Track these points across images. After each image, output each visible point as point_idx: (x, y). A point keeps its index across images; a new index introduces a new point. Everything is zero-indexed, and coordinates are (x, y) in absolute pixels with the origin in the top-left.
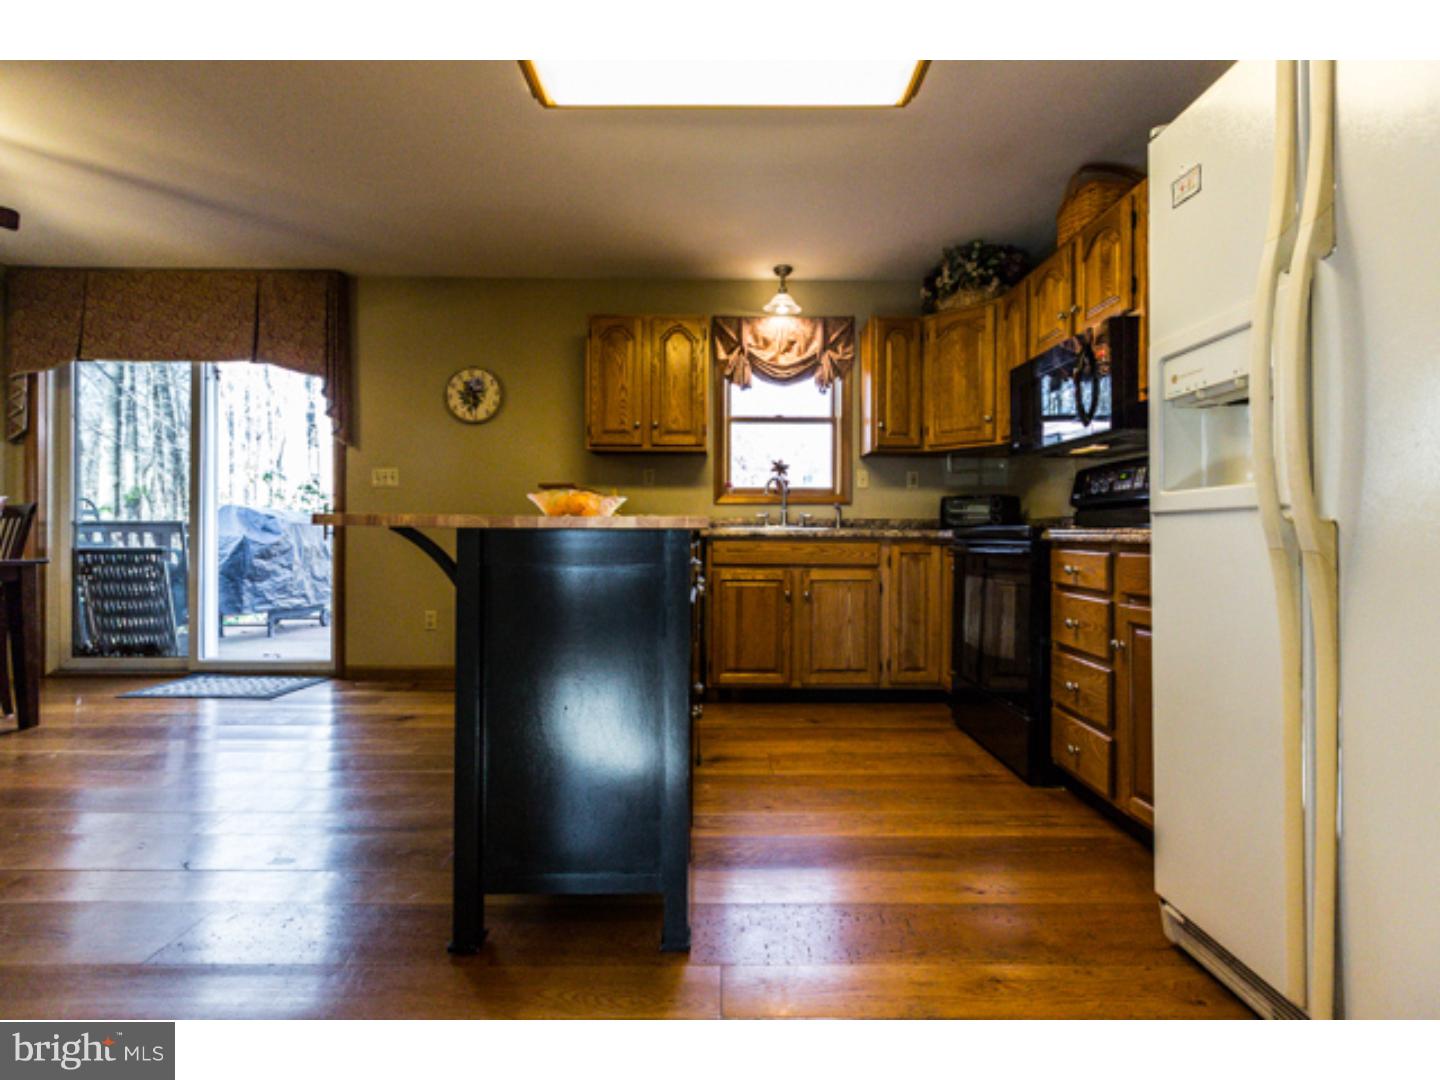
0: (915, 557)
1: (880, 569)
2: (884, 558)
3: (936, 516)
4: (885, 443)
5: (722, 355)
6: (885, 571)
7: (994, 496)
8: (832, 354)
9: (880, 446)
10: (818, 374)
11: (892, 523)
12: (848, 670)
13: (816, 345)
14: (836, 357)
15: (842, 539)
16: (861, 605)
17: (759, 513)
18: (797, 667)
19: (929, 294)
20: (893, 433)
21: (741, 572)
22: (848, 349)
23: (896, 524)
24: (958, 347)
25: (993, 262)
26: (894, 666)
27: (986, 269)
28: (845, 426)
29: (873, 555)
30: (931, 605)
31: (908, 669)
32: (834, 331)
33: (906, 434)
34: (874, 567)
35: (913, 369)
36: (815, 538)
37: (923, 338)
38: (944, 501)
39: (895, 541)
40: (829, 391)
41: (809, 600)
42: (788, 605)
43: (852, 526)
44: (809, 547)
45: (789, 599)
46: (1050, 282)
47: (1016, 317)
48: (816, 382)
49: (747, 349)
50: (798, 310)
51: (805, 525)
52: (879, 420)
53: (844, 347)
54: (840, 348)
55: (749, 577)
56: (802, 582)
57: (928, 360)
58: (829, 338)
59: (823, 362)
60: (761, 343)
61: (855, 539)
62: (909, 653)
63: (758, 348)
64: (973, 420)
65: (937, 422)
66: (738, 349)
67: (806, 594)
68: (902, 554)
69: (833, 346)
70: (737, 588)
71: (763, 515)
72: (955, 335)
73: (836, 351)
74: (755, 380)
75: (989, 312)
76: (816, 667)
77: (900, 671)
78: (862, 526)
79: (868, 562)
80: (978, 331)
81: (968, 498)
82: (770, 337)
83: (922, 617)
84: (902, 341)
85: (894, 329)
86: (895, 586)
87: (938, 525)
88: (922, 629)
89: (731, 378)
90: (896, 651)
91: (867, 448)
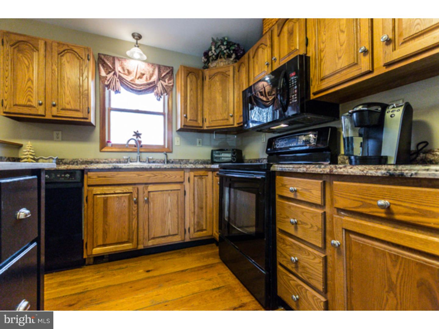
0: (201, 177)
1: (184, 184)
2: (187, 178)
3: (209, 158)
4: (187, 124)
5: (103, 74)
6: (186, 183)
7: (233, 150)
8: (163, 82)
9: (184, 126)
10: (155, 91)
11: (190, 161)
12: (169, 235)
13: (155, 78)
14: (164, 84)
15: (165, 169)
16: (175, 202)
17: (125, 156)
18: (141, 238)
19: (206, 60)
20: (190, 120)
21: (106, 189)
22: (170, 82)
23: (193, 162)
24: (218, 83)
25: (233, 48)
26: (192, 230)
27: (230, 50)
28: (169, 116)
29: (181, 177)
30: (208, 199)
31: (198, 231)
32: (164, 72)
33: (196, 121)
34: (181, 183)
35: (199, 92)
36: (151, 169)
37: (203, 79)
38: (212, 151)
39: (192, 170)
40: (162, 100)
41: (147, 201)
42: (136, 205)
43: (172, 162)
44: (147, 174)
45: (137, 202)
46: (260, 50)
47: (244, 70)
48: (155, 95)
49: (118, 73)
50: (145, 57)
51: (149, 162)
52: (184, 114)
53: (168, 80)
54: (166, 80)
55: (112, 192)
56: (144, 192)
57: (206, 88)
58: (161, 75)
59: (158, 86)
60: (126, 72)
61: (172, 169)
62: (198, 223)
63: (125, 74)
64: (225, 116)
65: (210, 116)
66: (113, 72)
67: (146, 199)
68: (195, 176)
69: (163, 79)
70: (104, 198)
71: (127, 157)
72: (217, 78)
73: (165, 82)
74: (122, 89)
75: (231, 69)
76: (152, 236)
77: (194, 232)
78: (176, 163)
79: (178, 181)
80: (226, 77)
81: (221, 150)
82: (131, 69)
83: (204, 205)
84: (194, 78)
85: (190, 72)
86: (192, 191)
87: (210, 162)
88: (204, 210)
89: (108, 86)
90: (193, 223)
91: (179, 127)
